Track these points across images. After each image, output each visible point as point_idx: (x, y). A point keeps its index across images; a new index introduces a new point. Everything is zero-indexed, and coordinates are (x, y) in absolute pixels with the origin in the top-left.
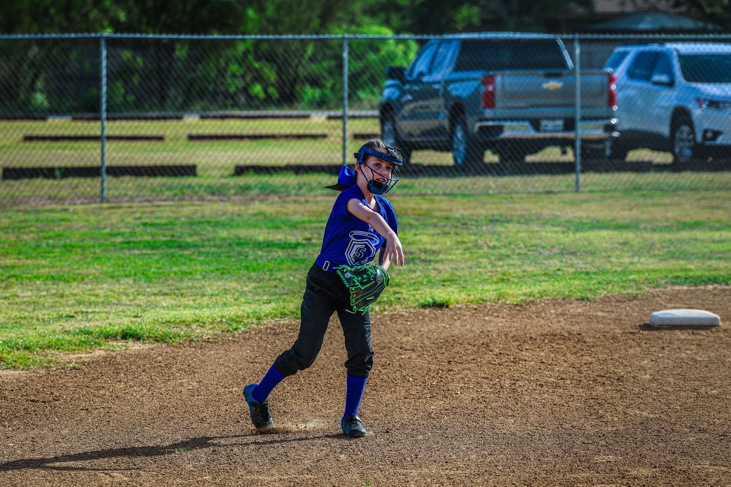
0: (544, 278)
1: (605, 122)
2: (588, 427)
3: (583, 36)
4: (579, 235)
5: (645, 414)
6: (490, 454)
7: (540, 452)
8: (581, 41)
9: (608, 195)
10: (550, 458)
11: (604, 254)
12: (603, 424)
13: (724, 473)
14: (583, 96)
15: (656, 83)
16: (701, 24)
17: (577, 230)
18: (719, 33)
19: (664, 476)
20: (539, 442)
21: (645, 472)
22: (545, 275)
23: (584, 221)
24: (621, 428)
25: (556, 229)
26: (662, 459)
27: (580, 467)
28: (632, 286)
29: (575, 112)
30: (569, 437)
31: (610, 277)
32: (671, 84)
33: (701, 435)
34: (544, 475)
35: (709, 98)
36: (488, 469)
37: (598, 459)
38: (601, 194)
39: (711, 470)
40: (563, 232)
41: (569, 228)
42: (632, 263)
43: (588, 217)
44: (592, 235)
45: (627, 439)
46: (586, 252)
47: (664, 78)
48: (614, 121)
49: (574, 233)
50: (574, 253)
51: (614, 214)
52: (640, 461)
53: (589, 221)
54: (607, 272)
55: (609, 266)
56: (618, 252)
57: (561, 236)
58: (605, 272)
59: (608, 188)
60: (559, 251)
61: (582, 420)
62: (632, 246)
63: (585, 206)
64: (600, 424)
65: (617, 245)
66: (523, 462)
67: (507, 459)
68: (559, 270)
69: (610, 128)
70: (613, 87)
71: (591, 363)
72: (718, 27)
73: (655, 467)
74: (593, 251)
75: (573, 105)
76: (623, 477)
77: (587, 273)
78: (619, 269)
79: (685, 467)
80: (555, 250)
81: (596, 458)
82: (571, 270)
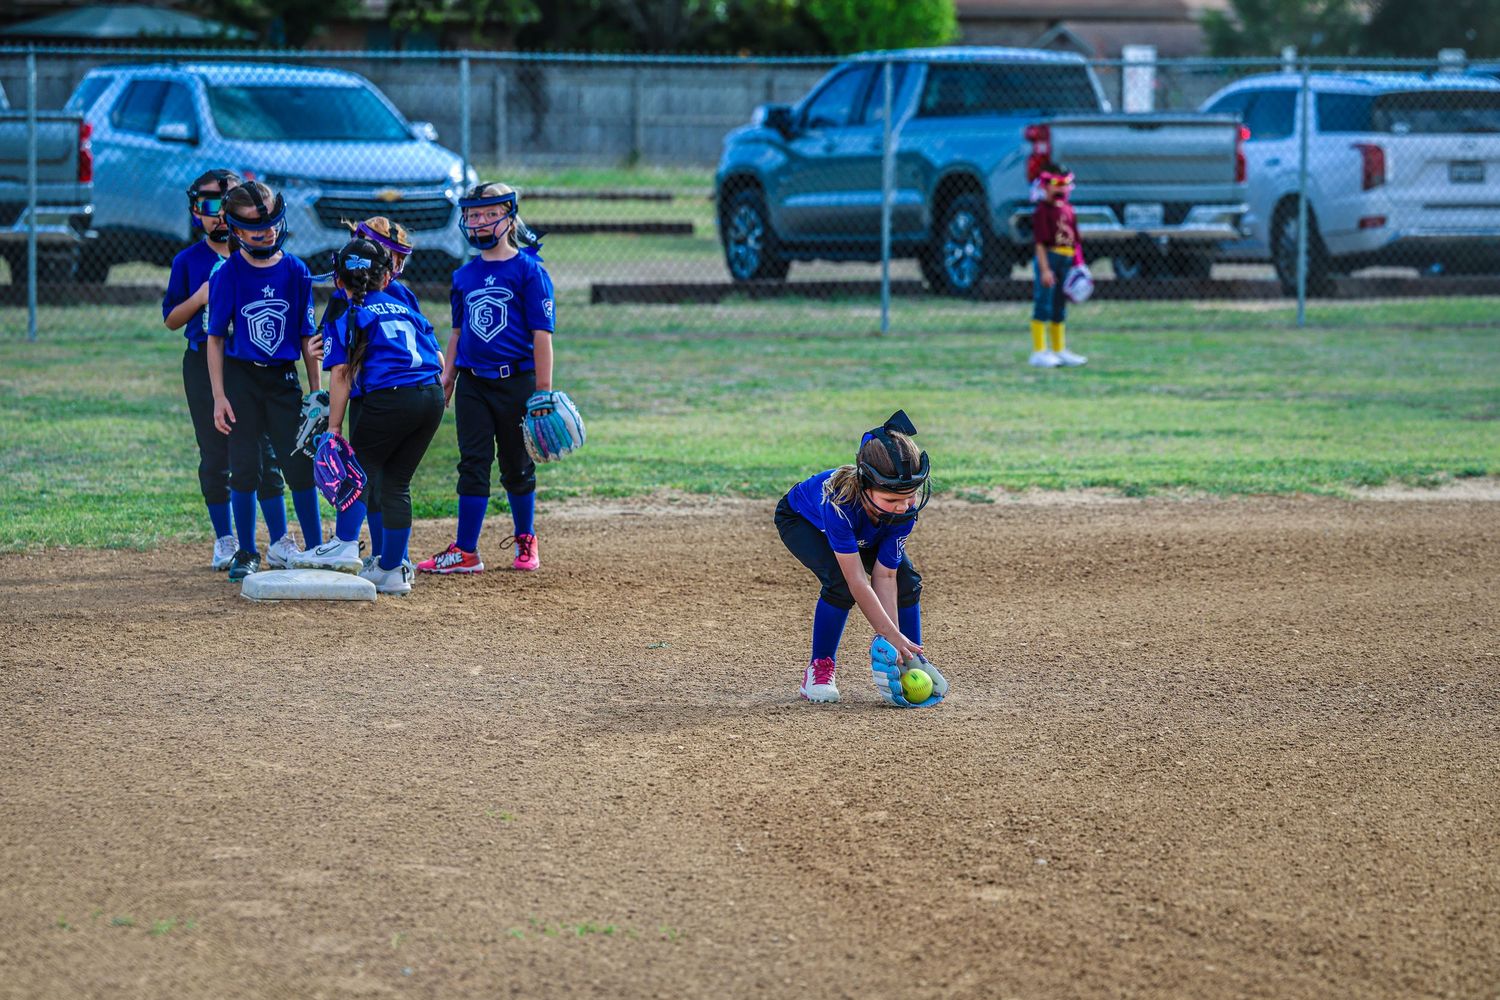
0: (19, 507)
1: (74, 210)
2: (180, 793)
3: (42, 49)
4: (60, 426)
5: (278, 767)
6: (9, 844)
7: (101, 840)
8: (39, 57)
9: (93, 348)
10: (124, 851)
11: (117, 461)
12: (206, 786)
13: (457, 880)
14: (41, 162)
15: (165, 139)
16: (215, 28)
17: (53, 416)
18: (254, 45)
19: (347, 883)
20: (95, 820)
21: (310, 877)
22: (19, 500)
23: (62, 398)
24: (243, 794)
25: (14, 412)
26: (334, 853)
27: (187, 869)
28: (190, 524)
29: (28, 191)
30: (148, 811)
31: (146, 507)
32: (194, 141)
33: (394, 808)
34: (121, 883)
35: (267, 168)
36: (12, 871)
37: (218, 852)
38: (79, 348)
39: (433, 875)
40: (29, 421)
41: (35, 410)
42: (177, 480)
43: (64, 392)
44: (85, 424)
45: (259, 815)
46: (84, 458)
47: (181, 129)
48: (88, 210)
49: (51, 422)
50: (60, 460)
51: (113, 385)
52: (295, 855)
53: (70, 398)
54: (136, 498)
55: (135, 486)
56: (145, 458)
57: (27, 427)
58: (132, 498)
59: (89, 335)
60: (31, 456)
61: (165, 779)
62: (166, 448)
63: (54, 369)
64: (200, 785)
65: (138, 446)
66: (74, 858)
67: (45, 853)
68: (42, 492)
69: (81, 223)
70: (88, 145)
71: (151, 670)
72: (248, 35)
73: (327, 869)
74: (96, 455)
75: (25, 181)
76: (273, 888)
77: (100, 499)
78: (157, 491)
79: (383, 870)
80: (22, 454)
81: (210, 851)
82: (67, 493)
